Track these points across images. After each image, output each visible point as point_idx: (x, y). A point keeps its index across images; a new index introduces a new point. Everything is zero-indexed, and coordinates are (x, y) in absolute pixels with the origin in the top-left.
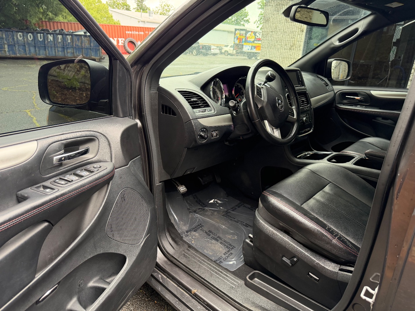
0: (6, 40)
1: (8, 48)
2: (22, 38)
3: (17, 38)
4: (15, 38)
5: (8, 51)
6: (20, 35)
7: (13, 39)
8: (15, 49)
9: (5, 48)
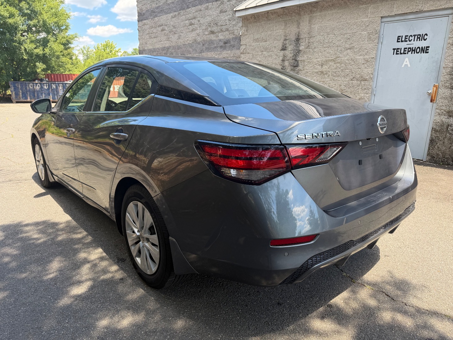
0: (21, 89)
1: (22, 95)
2: (32, 87)
3: (29, 87)
4: (27, 87)
5: (22, 97)
6: (31, 85)
7: (26, 88)
8: (27, 96)
9: (20, 95)
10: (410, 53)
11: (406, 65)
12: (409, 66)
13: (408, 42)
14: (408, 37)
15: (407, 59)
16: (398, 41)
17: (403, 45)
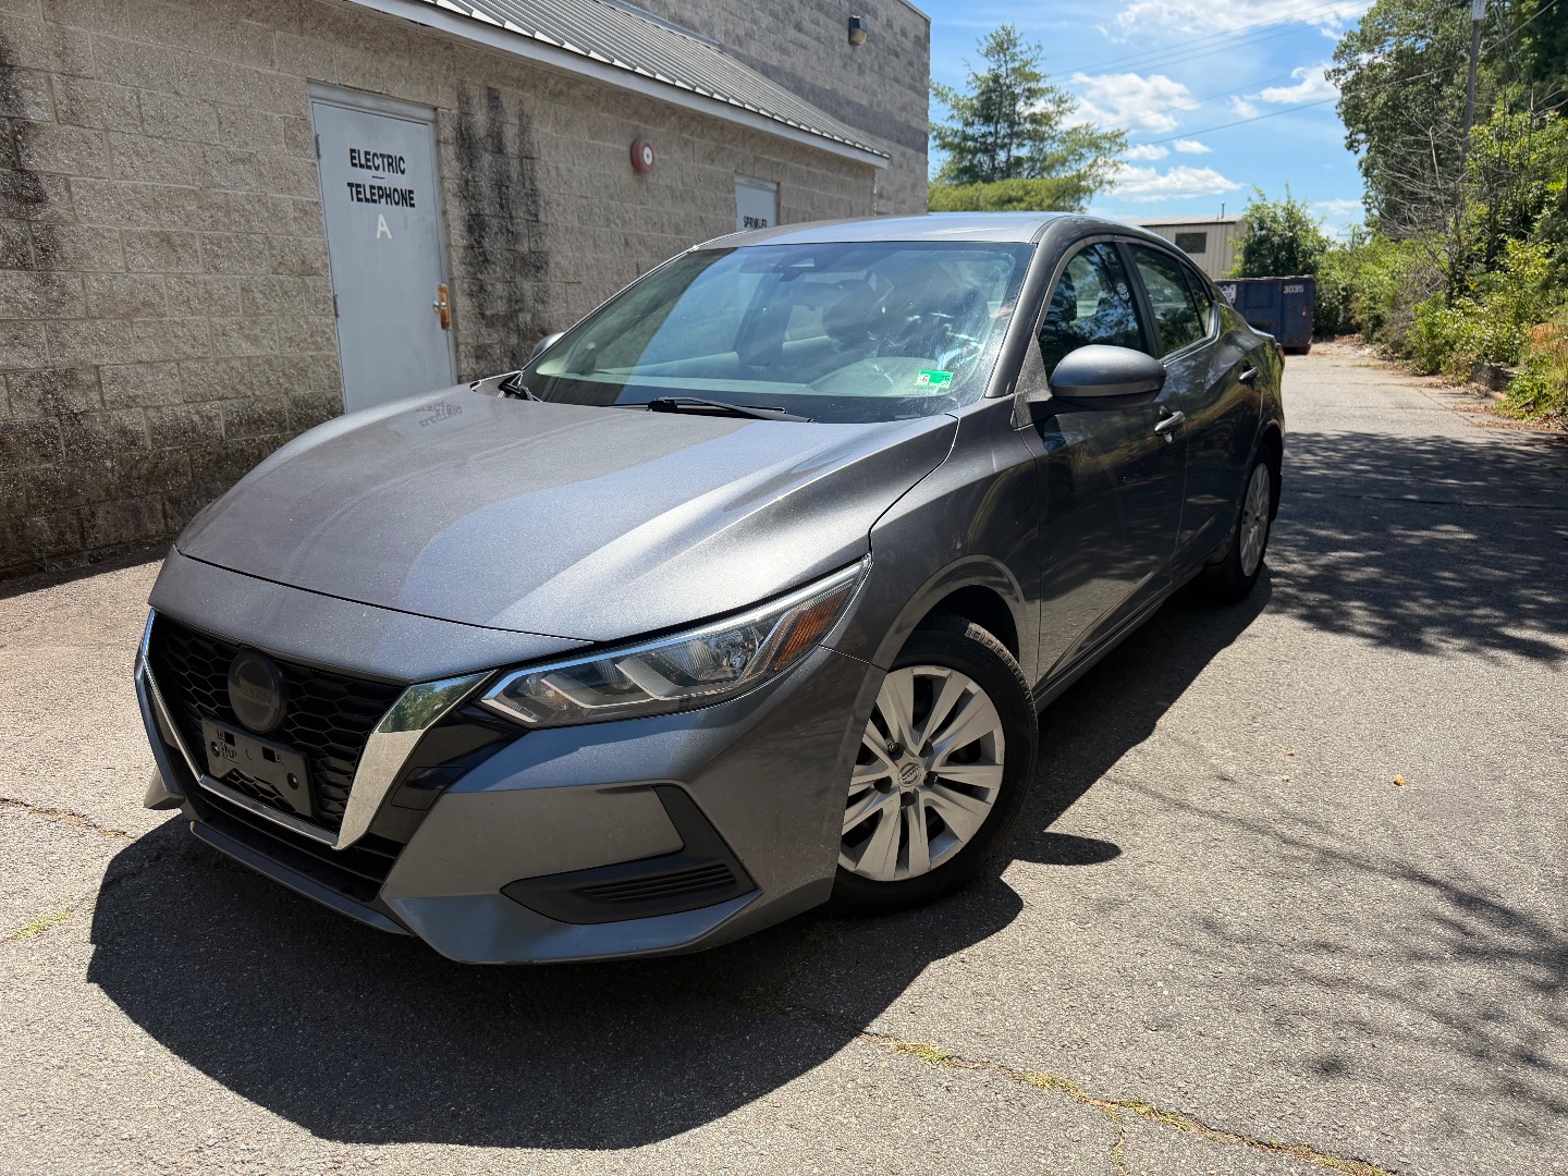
10: (383, 201)
11: (383, 233)
12: (390, 237)
13: (373, 172)
14: (371, 157)
15: (381, 218)
16: (354, 165)
17: (365, 177)
